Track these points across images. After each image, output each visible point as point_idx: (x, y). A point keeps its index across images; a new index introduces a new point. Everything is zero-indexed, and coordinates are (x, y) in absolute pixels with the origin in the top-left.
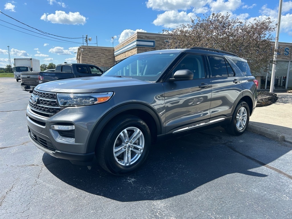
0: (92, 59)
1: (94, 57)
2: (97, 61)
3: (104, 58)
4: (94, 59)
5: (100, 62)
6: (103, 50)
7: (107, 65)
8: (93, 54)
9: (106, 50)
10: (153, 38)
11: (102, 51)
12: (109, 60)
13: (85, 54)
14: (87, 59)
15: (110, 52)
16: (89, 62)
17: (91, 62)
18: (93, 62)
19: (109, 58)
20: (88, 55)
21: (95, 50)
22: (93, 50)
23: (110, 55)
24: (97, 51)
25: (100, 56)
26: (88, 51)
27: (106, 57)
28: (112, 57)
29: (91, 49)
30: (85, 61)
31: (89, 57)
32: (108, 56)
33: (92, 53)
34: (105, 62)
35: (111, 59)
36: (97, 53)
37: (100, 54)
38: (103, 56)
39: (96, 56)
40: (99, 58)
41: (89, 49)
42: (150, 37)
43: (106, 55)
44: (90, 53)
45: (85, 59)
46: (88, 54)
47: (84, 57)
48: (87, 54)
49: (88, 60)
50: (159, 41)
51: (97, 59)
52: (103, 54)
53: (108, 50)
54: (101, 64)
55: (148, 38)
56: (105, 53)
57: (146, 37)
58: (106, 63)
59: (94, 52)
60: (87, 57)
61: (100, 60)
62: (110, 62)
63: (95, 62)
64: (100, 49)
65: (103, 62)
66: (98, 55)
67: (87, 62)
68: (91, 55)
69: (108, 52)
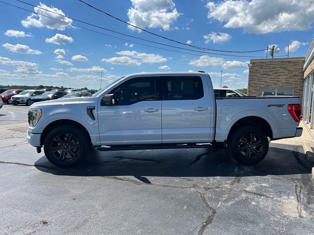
0: (265, 78)
1: (269, 75)
2: (272, 80)
3: (285, 75)
4: (268, 77)
5: (278, 81)
6: (285, 62)
7: (289, 85)
8: (267, 70)
9: (290, 62)
11: (283, 64)
12: (293, 78)
13: (254, 71)
14: (256, 78)
15: (296, 65)
16: (260, 81)
17: (262, 81)
18: (266, 82)
19: (294, 75)
20: (258, 73)
21: (271, 65)
22: (268, 65)
23: (296, 69)
24: (275, 64)
25: (279, 72)
26: (260, 66)
27: (288, 73)
28: (299, 73)
29: (265, 63)
30: (253, 80)
31: (261, 75)
32: (293, 71)
33: (265, 69)
34: (287, 80)
35: (297, 75)
36: (274, 68)
37: (279, 69)
38: (285, 72)
39: (271, 73)
40: (276, 75)
41: (262, 63)
43: (289, 71)
44: (261, 68)
45: (253, 78)
46: (259, 71)
47: (253, 76)
48: (257, 70)
49: (258, 79)
51: (273, 77)
52: (284, 68)
53: (294, 63)
54: (278, 84)
56: (287, 67)
58: (287, 83)
59: (270, 67)
60: (257, 76)
61: (277, 78)
62: (295, 81)
63: (269, 82)
64: (279, 61)
65: (283, 81)
66: (275, 70)
67: (256, 82)
68: (263, 72)
69: (294, 66)
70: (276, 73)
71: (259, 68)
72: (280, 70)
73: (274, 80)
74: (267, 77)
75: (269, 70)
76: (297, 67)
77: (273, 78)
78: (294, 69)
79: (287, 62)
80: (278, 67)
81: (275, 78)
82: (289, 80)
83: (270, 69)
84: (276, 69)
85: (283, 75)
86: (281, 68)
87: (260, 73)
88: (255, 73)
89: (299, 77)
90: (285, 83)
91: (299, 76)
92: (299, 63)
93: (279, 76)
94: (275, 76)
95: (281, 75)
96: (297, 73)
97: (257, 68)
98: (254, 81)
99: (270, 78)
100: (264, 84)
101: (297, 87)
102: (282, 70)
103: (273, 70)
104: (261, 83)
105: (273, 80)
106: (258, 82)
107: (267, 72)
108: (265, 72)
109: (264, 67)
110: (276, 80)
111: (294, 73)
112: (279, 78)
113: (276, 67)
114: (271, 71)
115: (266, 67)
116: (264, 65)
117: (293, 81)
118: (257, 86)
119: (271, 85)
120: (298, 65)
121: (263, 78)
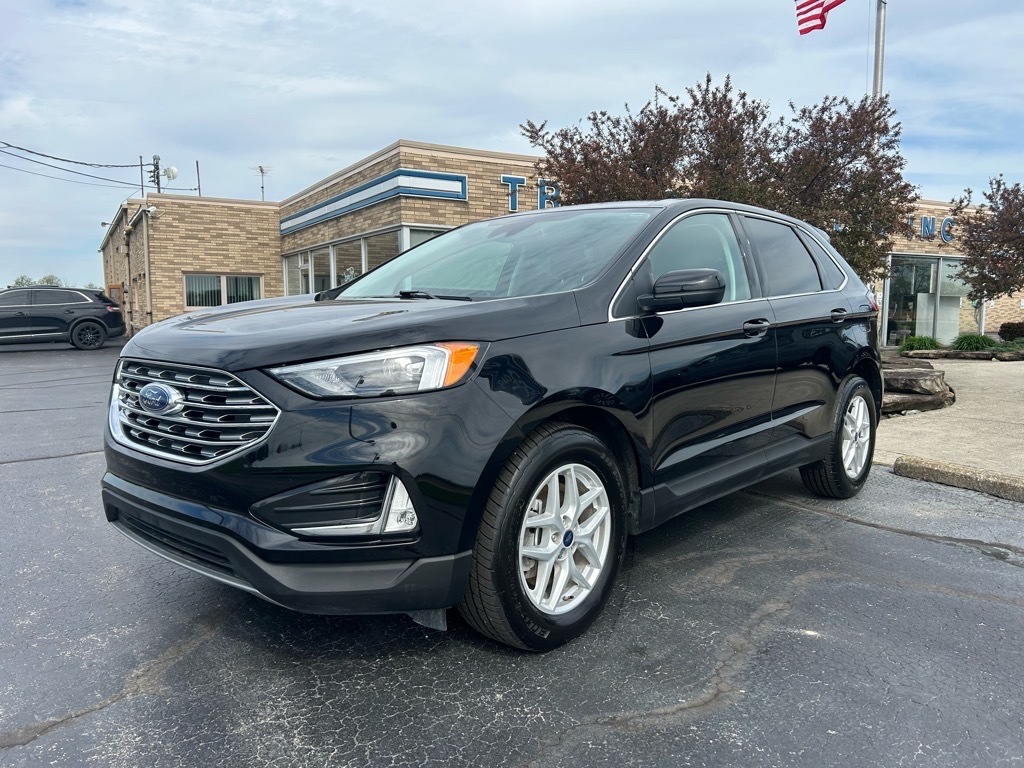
0: (193, 246)
1: (202, 239)
2: (211, 255)
3: (240, 243)
4: (201, 245)
5: (226, 257)
6: (236, 210)
8: (195, 227)
9: (248, 212)
10: (460, 167)
11: (232, 215)
12: (259, 252)
15: (262, 220)
17: (186, 256)
18: (196, 258)
19: (260, 244)
20: (174, 232)
21: (203, 213)
22: (198, 213)
24: (214, 214)
25: (225, 235)
26: (176, 214)
27: (248, 238)
28: (271, 240)
29: (187, 206)
30: (161, 252)
31: (181, 237)
32: (257, 234)
33: (191, 223)
34: (246, 256)
35: (267, 246)
36: (213, 222)
37: (225, 226)
38: (238, 235)
39: (207, 236)
40: (220, 241)
41: (181, 206)
42: (447, 162)
43: (249, 232)
44: (181, 219)
45: (160, 247)
46: (176, 227)
47: (159, 239)
48: (168, 225)
49: (175, 250)
50: (480, 177)
51: (213, 244)
52: (236, 225)
53: (257, 214)
55: (441, 163)
56: (244, 222)
57: (434, 160)
58: (247, 262)
59: (201, 218)
60: (172, 240)
61: (223, 250)
62: (264, 259)
63: (204, 259)
64: (223, 207)
65: (239, 258)
66: (215, 229)
67: (170, 256)
68: (187, 230)
69: (257, 221)
70: (219, 236)
71: (174, 219)
72: (226, 230)
73: (217, 255)
74: (197, 246)
75: (201, 227)
76: (265, 225)
77: (214, 250)
78: (259, 229)
79: (241, 210)
80: (223, 222)
81: (217, 250)
82: (251, 256)
83: (203, 223)
84: (219, 226)
85: (235, 243)
86: (229, 223)
87: (178, 232)
88: (166, 231)
89: (273, 251)
90: (242, 262)
91: (270, 247)
92: (267, 215)
93: (227, 243)
94: (218, 244)
95: (231, 243)
96: (265, 239)
97: (169, 219)
98: (165, 253)
99: (206, 249)
100: (191, 264)
101: (269, 274)
102: (231, 230)
103: (212, 229)
104: (183, 260)
105: (214, 255)
106: (175, 256)
107: (198, 231)
108: (192, 230)
109: (187, 217)
110: (221, 255)
111: (261, 240)
112: (228, 250)
113: (218, 222)
114: (206, 230)
115: (191, 217)
116: (187, 212)
117: (259, 259)
118: (174, 269)
119: (210, 267)
120: (267, 220)
121: (186, 246)
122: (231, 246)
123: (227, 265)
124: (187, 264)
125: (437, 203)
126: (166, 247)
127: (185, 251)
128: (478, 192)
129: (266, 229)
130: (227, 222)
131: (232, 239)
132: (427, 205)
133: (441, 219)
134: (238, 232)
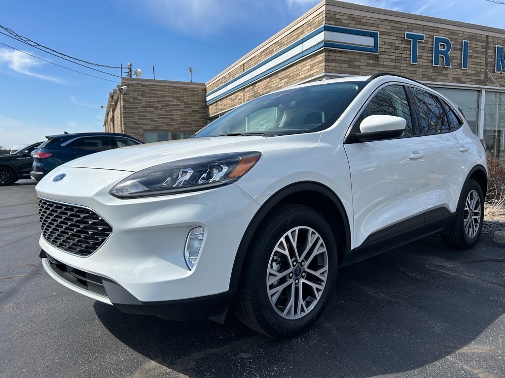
0: (150, 112)
1: (156, 108)
2: (162, 118)
3: (181, 110)
4: (156, 112)
5: (172, 119)
6: (177, 88)
7: (189, 127)
8: (152, 100)
9: (185, 89)
11: (176, 92)
12: (192, 116)
13: (131, 100)
14: (136, 112)
15: (194, 95)
16: (142, 119)
17: (146, 119)
18: (152, 120)
19: (193, 111)
21: (157, 90)
22: (153, 90)
24: (163, 91)
25: (171, 105)
26: (139, 91)
27: (185, 107)
28: (200, 108)
29: (147, 86)
30: (130, 117)
31: (143, 107)
32: (191, 104)
33: (149, 97)
35: (197, 112)
36: (164, 97)
37: (171, 99)
38: (179, 105)
39: (159, 106)
40: (167, 109)
41: (143, 85)
43: (186, 103)
44: (143, 95)
46: (139, 100)
47: (129, 108)
48: (135, 99)
49: (139, 115)
52: (178, 99)
53: (191, 91)
56: (182, 97)
58: (185, 123)
59: (156, 94)
60: (137, 108)
61: (170, 115)
62: (195, 121)
63: (157, 121)
64: (169, 86)
65: (179, 120)
66: (165, 101)
67: (136, 119)
68: (146, 102)
69: (191, 96)
70: (167, 106)
71: (138, 95)
72: (172, 101)
73: (165, 118)
74: (153, 113)
75: (155, 100)
76: (197, 99)
77: (163, 115)
78: (192, 101)
79: (181, 88)
80: (169, 96)
81: (166, 115)
82: (187, 119)
83: (157, 97)
84: (167, 99)
85: (177, 110)
86: (174, 98)
87: (140, 103)
88: (133, 103)
89: (201, 115)
90: (182, 123)
91: (200, 113)
92: (197, 91)
93: (171, 111)
94: (166, 111)
95: (175, 110)
96: (196, 108)
97: (135, 94)
98: (133, 117)
99: (159, 115)
100: (149, 124)
102: (175, 102)
103: (163, 101)
104: (144, 122)
106: (139, 119)
107: (153, 102)
108: (150, 102)
109: (147, 93)
110: (168, 118)
111: (193, 108)
112: (172, 115)
114: (159, 102)
115: (149, 93)
116: (147, 90)
117: (193, 121)
118: (139, 128)
119: (161, 126)
120: (198, 95)
121: (146, 112)
122: (174, 113)
123: (172, 125)
124: (146, 124)
125: (353, 56)
126: (133, 113)
127: (145, 116)
128: (386, 46)
129: (196, 101)
130: (172, 97)
131: (175, 108)
132: (345, 57)
133: (356, 70)
134: (179, 103)
